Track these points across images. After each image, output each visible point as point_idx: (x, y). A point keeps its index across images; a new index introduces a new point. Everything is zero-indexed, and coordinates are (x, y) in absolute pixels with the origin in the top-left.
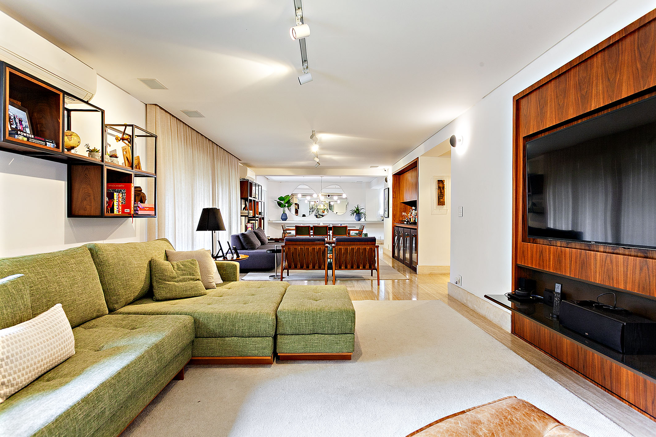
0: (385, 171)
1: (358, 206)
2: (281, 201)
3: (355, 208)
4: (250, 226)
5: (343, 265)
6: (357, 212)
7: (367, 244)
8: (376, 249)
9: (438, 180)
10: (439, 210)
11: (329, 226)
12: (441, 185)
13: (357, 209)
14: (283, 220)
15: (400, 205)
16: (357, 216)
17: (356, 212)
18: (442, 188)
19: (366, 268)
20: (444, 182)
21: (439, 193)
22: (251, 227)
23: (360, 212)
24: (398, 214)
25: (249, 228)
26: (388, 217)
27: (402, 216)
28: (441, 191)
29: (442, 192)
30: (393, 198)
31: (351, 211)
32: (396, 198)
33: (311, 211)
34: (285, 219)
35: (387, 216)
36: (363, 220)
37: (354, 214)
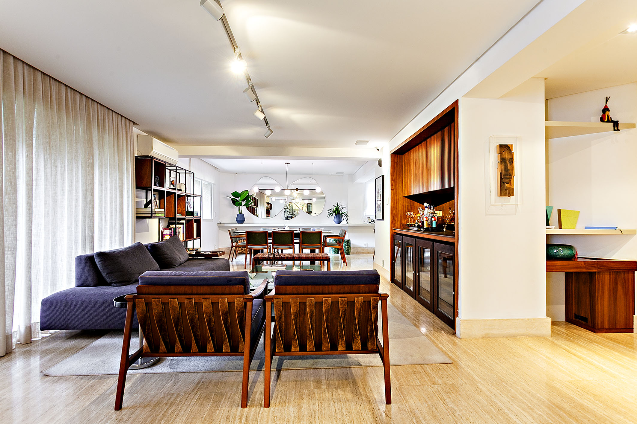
0: (378, 150)
1: (337, 205)
2: (236, 198)
3: (334, 207)
4: (168, 233)
5: (293, 342)
6: (337, 211)
7: (355, 290)
8: (380, 302)
9: (501, 146)
10: (502, 205)
11: (295, 232)
12: (506, 155)
13: (336, 209)
14: (239, 222)
15: (402, 200)
16: (336, 217)
17: (335, 212)
18: (508, 162)
19: (354, 348)
20: (512, 148)
21: (503, 171)
22: (170, 235)
23: (340, 212)
24: (400, 215)
25: (166, 236)
26: (383, 219)
27: (406, 217)
28: (506, 167)
29: (509, 168)
30: (391, 189)
31: (329, 211)
32: (396, 190)
33: (286, 212)
34: (242, 221)
35: (381, 218)
36: (344, 222)
37: (332, 215)
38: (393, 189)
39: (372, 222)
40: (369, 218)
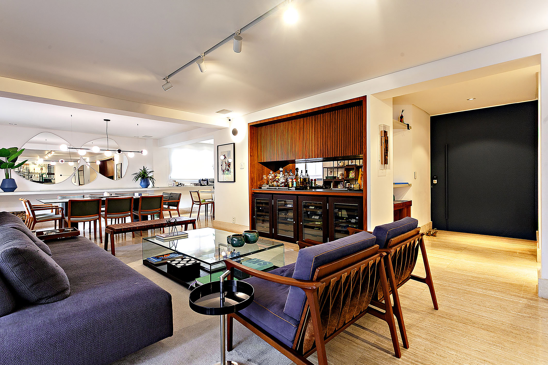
0: (230, 120)
1: (144, 168)
3: (141, 171)
6: (144, 176)
13: (143, 173)
14: (6, 190)
15: (257, 165)
16: (144, 181)
17: (141, 176)
23: (148, 176)
24: (256, 177)
27: (260, 179)
31: (134, 176)
32: (253, 156)
34: (12, 189)
35: (232, 181)
36: (151, 186)
37: (138, 179)
38: (251, 156)
39: (179, 185)
40: (175, 181)
